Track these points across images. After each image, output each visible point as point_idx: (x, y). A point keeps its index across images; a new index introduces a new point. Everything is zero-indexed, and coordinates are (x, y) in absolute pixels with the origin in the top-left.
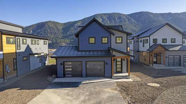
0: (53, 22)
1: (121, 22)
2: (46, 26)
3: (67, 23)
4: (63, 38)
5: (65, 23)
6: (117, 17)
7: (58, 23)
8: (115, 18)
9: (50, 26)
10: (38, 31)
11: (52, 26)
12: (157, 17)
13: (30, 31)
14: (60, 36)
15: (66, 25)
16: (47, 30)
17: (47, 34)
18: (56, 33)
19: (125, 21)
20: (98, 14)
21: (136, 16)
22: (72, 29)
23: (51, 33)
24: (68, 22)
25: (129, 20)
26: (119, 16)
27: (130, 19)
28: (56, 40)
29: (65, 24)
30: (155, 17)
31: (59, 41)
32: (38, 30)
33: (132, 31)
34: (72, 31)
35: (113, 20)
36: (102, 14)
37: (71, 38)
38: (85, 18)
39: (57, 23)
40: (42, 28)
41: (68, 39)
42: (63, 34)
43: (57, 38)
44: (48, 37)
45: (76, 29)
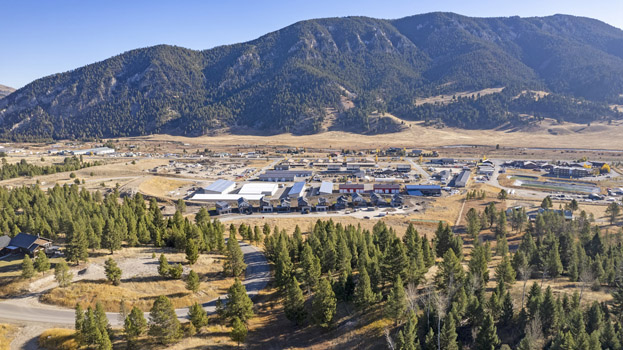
0: (174, 50)
1: (371, 47)
2: (155, 62)
3: (213, 50)
4: (211, 104)
5: (208, 51)
6: (360, 33)
7: (188, 52)
8: (356, 36)
9: (167, 62)
10: (133, 79)
11: (172, 63)
12: (478, 30)
13: (110, 79)
14: (201, 94)
15: (212, 59)
16: (160, 77)
17: (161, 89)
18: (186, 86)
19: (383, 47)
20: (305, 21)
21: (418, 28)
22: (233, 72)
23: (174, 85)
24: (216, 48)
25: (396, 40)
26: (366, 27)
27: (399, 38)
28: (191, 109)
29: (206, 53)
30: (472, 33)
31: (200, 112)
32: (132, 76)
33: (402, 80)
34: (232, 77)
35: (348, 44)
36: (317, 20)
37: (232, 103)
38: (266, 36)
39: (184, 50)
40: (141, 70)
41: (225, 105)
42: (207, 88)
43: (193, 101)
44: (165, 97)
45: (242, 73)
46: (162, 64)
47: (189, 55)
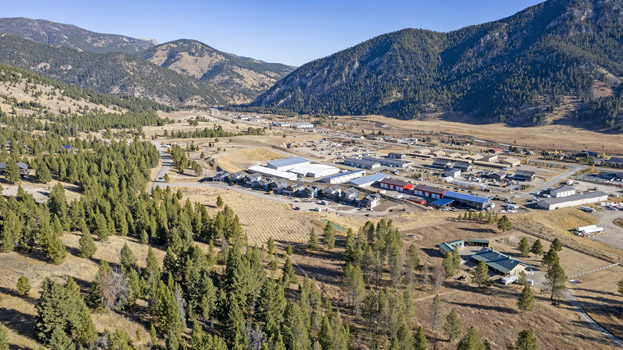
0: (418, 33)
2: (396, 46)
3: (459, 31)
5: (454, 33)
7: (432, 35)
9: (407, 46)
10: (373, 63)
11: (411, 47)
13: (354, 63)
14: (430, 78)
15: (454, 41)
16: (396, 61)
17: (395, 72)
18: (419, 69)
22: (471, 55)
23: (407, 68)
24: (463, 29)
28: (416, 92)
29: (451, 36)
32: (374, 59)
34: (469, 60)
37: (457, 87)
38: (523, 12)
39: (428, 33)
40: (382, 54)
41: (449, 89)
42: (440, 71)
43: (421, 84)
44: (396, 80)
45: (481, 55)
46: (402, 48)
47: (432, 37)
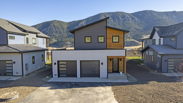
0: (58, 22)
1: (124, 20)
2: (52, 25)
3: (71, 22)
4: (68, 38)
5: (70, 22)
6: (120, 16)
7: (63, 23)
8: (119, 17)
9: (55, 25)
11: (57, 25)
12: (161, 15)
14: (65, 35)
15: (71, 24)
16: (52, 29)
17: (52, 33)
18: (61, 32)
19: (129, 20)
20: (102, 13)
21: (140, 15)
23: (57, 32)
24: (72, 22)
25: (133, 19)
26: (123, 14)
27: (134, 18)
28: (61, 39)
29: (69, 23)
30: (159, 16)
31: (64, 40)
32: (44, 29)
33: (136, 30)
35: (117, 19)
36: (106, 13)
38: (89, 18)
39: (62, 22)
40: (47, 27)
42: (68, 33)
43: (62, 37)
44: (53, 35)
46: (54, 25)
